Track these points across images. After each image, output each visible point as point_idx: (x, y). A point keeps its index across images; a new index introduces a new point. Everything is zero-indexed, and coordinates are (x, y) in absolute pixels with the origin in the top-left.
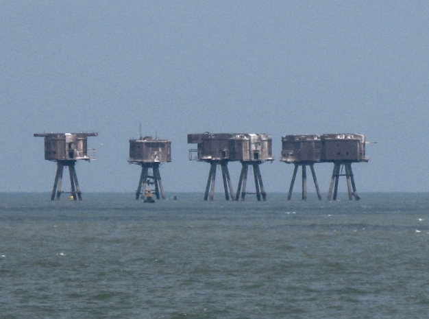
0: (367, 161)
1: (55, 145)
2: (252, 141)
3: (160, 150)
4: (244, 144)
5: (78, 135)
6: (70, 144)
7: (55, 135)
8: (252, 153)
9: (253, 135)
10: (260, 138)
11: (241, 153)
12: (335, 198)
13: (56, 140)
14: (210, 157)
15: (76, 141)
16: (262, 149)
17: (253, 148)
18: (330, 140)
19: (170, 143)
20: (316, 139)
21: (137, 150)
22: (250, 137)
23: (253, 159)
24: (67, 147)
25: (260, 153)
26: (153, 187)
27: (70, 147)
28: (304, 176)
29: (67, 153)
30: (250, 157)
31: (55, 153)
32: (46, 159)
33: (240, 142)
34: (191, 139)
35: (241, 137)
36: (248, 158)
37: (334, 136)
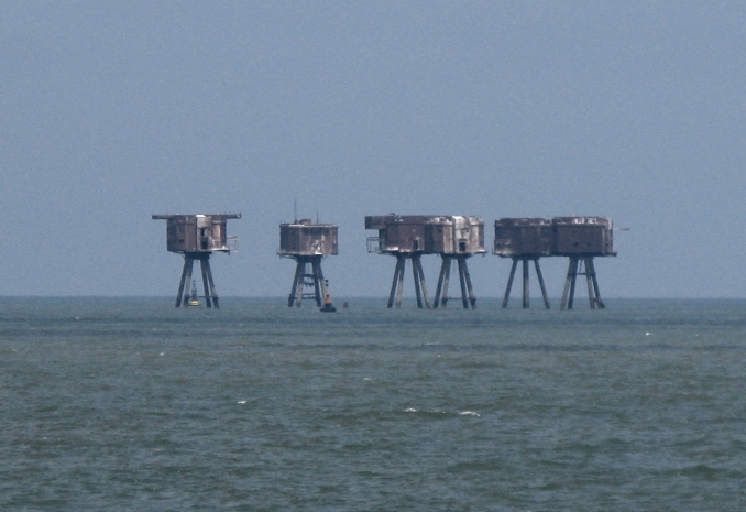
0: (615, 255)
1: (182, 231)
2: (457, 227)
3: (323, 238)
4: (445, 230)
5: (214, 217)
6: (203, 230)
7: (182, 217)
8: (458, 243)
9: (458, 219)
10: (467, 222)
11: (441, 242)
12: (570, 306)
13: (184, 224)
14: (396, 249)
15: (211, 226)
16: (471, 236)
17: (459, 235)
18: (564, 226)
19: (336, 229)
20: (542, 223)
21: (291, 238)
22: (454, 220)
23: (458, 251)
24: (199, 233)
25: (468, 243)
26: (312, 290)
27: (202, 234)
28: (526, 275)
29: (199, 241)
30: (454, 248)
31: (182, 241)
32: (170, 249)
33: (440, 227)
34: (370, 223)
35: (441, 220)
36: (451, 249)
37: (571, 219)
